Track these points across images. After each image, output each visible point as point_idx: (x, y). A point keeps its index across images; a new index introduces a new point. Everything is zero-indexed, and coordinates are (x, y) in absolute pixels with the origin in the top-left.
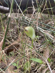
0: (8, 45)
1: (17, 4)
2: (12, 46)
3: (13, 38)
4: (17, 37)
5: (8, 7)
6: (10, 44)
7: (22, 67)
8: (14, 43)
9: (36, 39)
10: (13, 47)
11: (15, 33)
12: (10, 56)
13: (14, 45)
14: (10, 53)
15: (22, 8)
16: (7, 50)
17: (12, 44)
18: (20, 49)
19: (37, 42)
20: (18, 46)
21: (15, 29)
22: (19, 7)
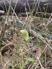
0: (3, 46)
1: (12, 8)
2: (7, 46)
3: (8, 39)
4: (12, 37)
5: (3, 10)
6: (5, 45)
7: (17, 66)
8: (9, 44)
9: (29, 40)
10: (8, 48)
11: (10, 33)
12: (5, 56)
13: (9, 46)
14: (5, 53)
15: (17, 12)
16: (2, 50)
17: (7, 45)
18: (14, 50)
19: (30, 42)
20: (13, 47)
21: (10, 30)
22: (14, 11)
